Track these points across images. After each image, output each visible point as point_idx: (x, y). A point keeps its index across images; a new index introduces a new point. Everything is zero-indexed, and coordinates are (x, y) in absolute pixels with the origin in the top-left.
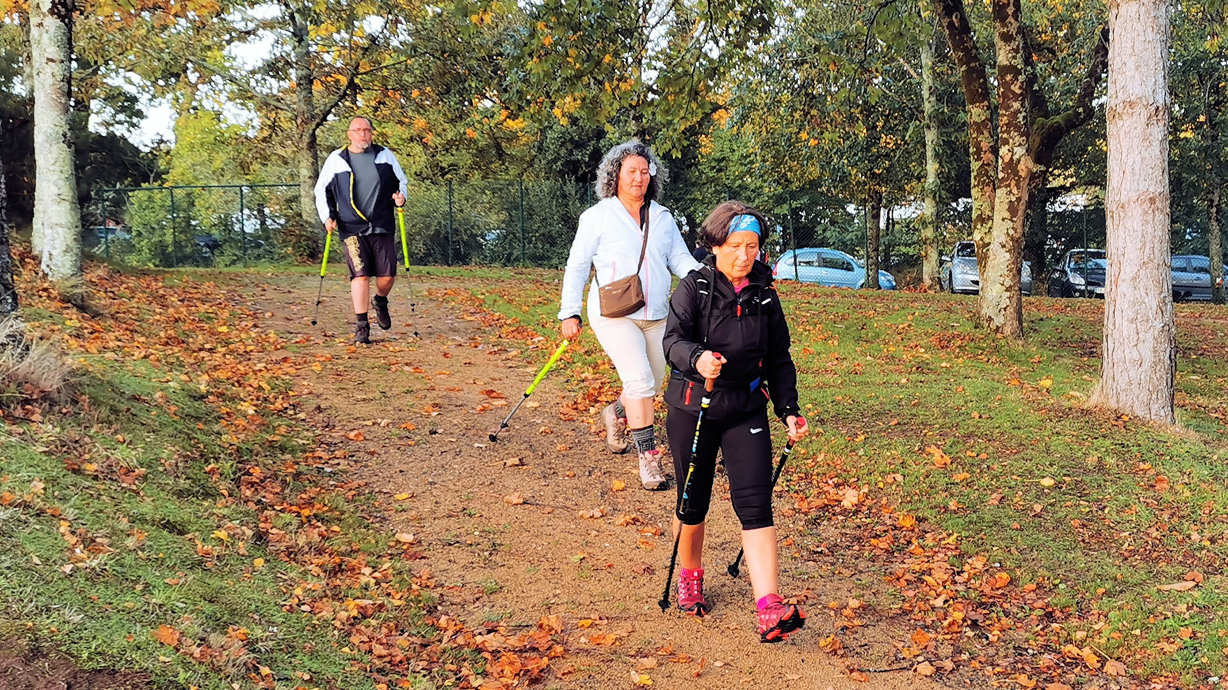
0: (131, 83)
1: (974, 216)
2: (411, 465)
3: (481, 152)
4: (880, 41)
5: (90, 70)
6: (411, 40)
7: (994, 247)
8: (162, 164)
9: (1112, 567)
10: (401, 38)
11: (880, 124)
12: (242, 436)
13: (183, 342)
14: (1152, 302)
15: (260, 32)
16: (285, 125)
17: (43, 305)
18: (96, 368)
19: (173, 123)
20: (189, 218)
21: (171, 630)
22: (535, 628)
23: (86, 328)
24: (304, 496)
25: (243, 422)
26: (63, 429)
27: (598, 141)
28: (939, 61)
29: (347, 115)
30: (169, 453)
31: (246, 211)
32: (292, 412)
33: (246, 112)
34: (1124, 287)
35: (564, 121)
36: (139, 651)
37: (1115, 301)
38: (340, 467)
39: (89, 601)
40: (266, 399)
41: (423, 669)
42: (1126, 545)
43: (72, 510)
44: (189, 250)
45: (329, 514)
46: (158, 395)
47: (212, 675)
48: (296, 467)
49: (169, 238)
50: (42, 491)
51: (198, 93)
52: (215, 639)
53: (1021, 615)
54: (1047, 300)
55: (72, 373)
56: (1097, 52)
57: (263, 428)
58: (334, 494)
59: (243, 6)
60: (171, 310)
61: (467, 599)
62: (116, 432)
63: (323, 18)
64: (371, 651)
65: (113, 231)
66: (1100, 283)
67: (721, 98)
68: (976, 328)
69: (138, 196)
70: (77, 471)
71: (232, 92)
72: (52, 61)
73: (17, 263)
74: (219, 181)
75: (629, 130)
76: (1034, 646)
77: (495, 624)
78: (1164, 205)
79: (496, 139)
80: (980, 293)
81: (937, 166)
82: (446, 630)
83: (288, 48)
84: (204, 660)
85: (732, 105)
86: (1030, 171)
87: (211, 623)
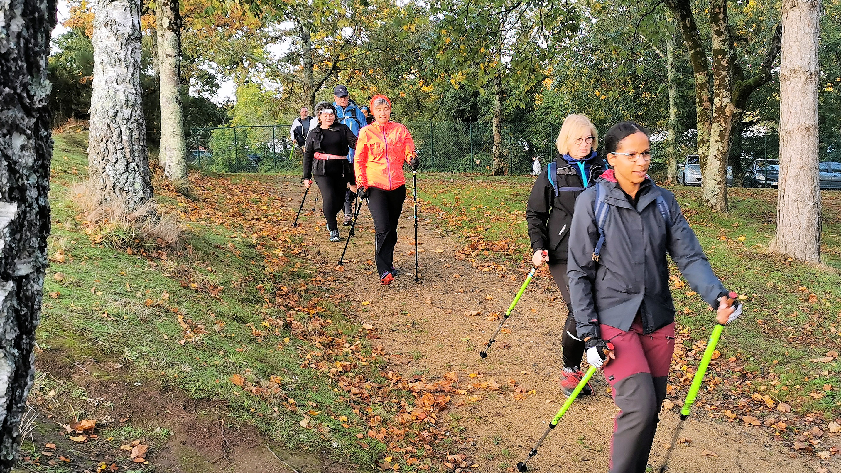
0: (212, 68)
1: (698, 140)
2: (371, 285)
3: (408, 105)
4: (642, 36)
5: (189, 61)
6: (368, 41)
7: (711, 158)
8: (229, 114)
9: (782, 347)
10: (363, 39)
11: (642, 86)
12: (276, 269)
13: (243, 215)
14: (807, 190)
15: (284, 37)
16: (297, 91)
17: (165, 194)
18: (196, 230)
19: (235, 91)
20: (244, 145)
21: (239, 377)
22: (442, 379)
23: (190, 207)
24: (311, 302)
25: (276, 260)
26: (178, 264)
27: (476, 98)
28: (678, 48)
29: (332, 85)
30: (236, 277)
31: (276, 141)
32: (304, 255)
33: (276, 84)
34: (789, 181)
35: (457, 87)
36: (222, 389)
37: (784, 189)
38: (331, 286)
39: (194, 360)
40: (289, 247)
41: (379, 401)
42: (791, 335)
43: (184, 309)
44: (244, 163)
45: (325, 313)
46: (229, 245)
47: (262, 402)
48: (306, 286)
49: (233, 156)
50: (168, 299)
51: (249, 73)
52: (264, 382)
53: (727, 375)
54: (742, 190)
55: (183, 232)
56: (774, 40)
57: (288, 264)
58: (328, 301)
59: (273, 22)
60: (236, 197)
61: (404, 362)
62: (207, 266)
63: (318, 29)
64: (350, 391)
65: (202, 152)
66: (775, 179)
67: (547, 72)
68: (699, 206)
69: (216, 132)
70: (187, 288)
71: (268, 72)
72: (170, 56)
73: (152, 170)
74: (260, 123)
75: (494, 91)
76: (735, 393)
77: (420, 376)
78: (815, 132)
79: (416, 97)
80: (702, 185)
81: (676, 110)
82: (392, 379)
83: (299, 47)
84: (258, 394)
85: (553, 75)
86: (732, 112)
87: (261, 374)
